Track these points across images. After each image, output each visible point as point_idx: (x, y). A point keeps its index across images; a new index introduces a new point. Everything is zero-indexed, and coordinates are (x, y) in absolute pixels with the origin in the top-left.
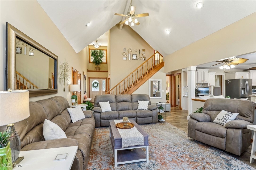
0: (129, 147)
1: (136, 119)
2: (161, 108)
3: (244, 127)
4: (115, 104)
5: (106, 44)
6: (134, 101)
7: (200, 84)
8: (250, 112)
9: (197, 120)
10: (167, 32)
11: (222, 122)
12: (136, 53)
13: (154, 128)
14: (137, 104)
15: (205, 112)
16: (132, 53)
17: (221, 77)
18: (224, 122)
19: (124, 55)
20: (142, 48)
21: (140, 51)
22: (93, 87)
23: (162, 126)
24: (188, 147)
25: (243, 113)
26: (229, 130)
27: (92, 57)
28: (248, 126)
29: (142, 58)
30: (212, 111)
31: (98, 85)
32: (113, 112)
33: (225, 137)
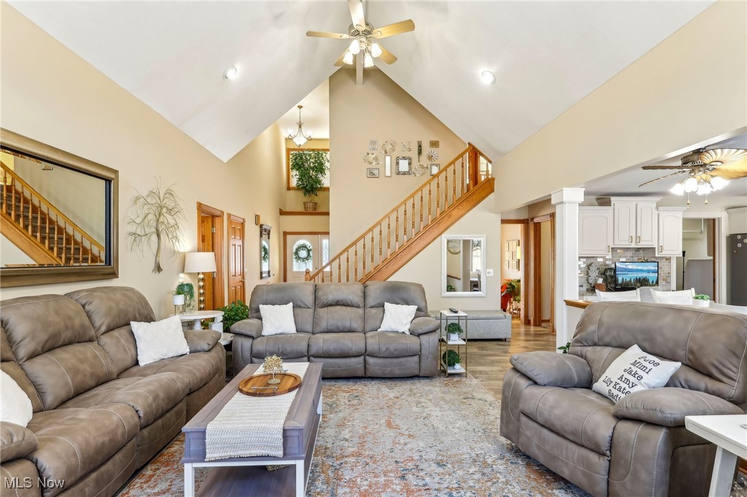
0: (231, 459)
1: (365, 360)
2: (454, 328)
3: (675, 422)
4: (311, 311)
5: (324, 133)
6: (373, 304)
7: (627, 249)
8: (734, 360)
9: (529, 378)
10: (485, 76)
11: (615, 392)
12: (407, 154)
13: (415, 394)
14: (381, 315)
15: (579, 349)
16: (395, 155)
17: (712, 224)
18: (620, 394)
19: (371, 163)
20: (426, 138)
21: (420, 146)
22: (295, 260)
23: (446, 389)
24: (484, 474)
25: (705, 361)
26: (625, 427)
27: (294, 173)
28: (688, 418)
29: (427, 168)
30: (598, 348)
31: (311, 254)
32: (301, 335)
33: (608, 453)
